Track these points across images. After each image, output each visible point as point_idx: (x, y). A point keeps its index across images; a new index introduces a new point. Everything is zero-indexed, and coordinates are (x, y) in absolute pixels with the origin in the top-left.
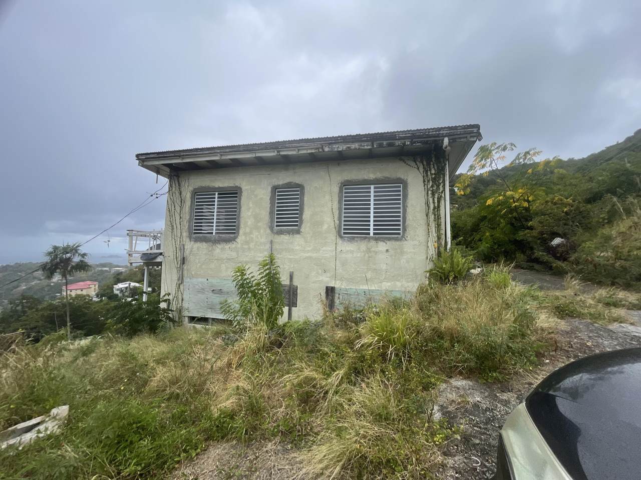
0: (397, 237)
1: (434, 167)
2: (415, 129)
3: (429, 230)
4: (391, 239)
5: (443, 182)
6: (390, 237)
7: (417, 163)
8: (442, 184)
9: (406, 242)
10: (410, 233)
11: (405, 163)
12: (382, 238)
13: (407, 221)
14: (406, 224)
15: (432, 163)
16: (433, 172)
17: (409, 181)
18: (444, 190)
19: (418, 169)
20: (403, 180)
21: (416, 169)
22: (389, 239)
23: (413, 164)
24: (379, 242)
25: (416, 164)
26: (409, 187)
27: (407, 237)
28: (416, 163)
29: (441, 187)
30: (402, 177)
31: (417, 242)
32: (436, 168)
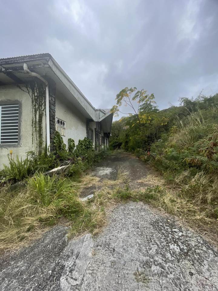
0: (15, 144)
1: (36, 91)
2: (7, 58)
3: (33, 138)
4: (11, 146)
5: (44, 103)
6: (10, 145)
7: (29, 88)
8: (44, 104)
9: (20, 148)
10: (23, 141)
11: (20, 88)
12: (5, 145)
13: (21, 132)
14: (21, 135)
15: (35, 88)
16: (36, 95)
17: (23, 102)
18: (45, 108)
19: (29, 93)
20: (19, 102)
21: (27, 94)
22: (10, 146)
23: (25, 89)
24: (3, 148)
25: (28, 90)
26: (23, 106)
27: (21, 144)
28: (27, 88)
29: (43, 106)
30: (19, 100)
31: (28, 148)
32: (38, 92)
